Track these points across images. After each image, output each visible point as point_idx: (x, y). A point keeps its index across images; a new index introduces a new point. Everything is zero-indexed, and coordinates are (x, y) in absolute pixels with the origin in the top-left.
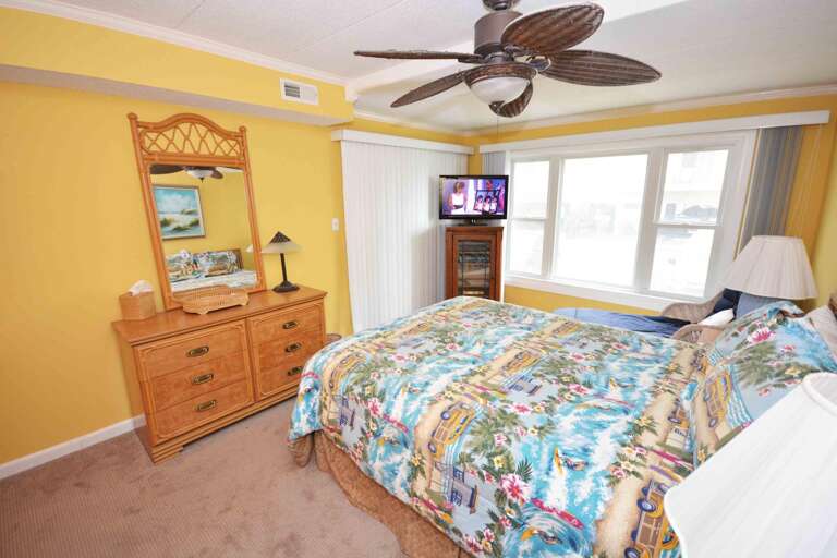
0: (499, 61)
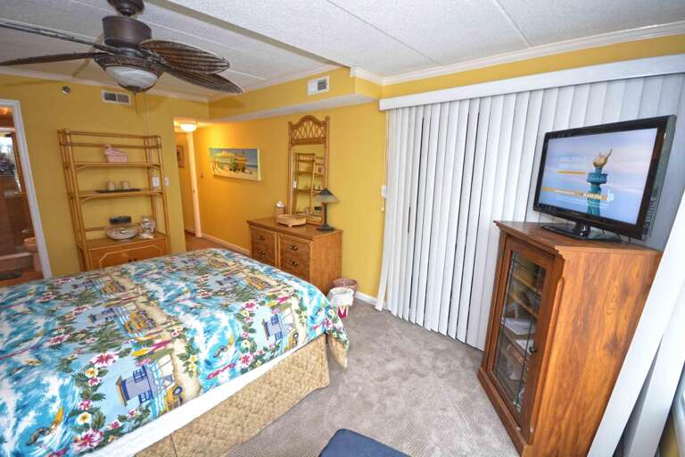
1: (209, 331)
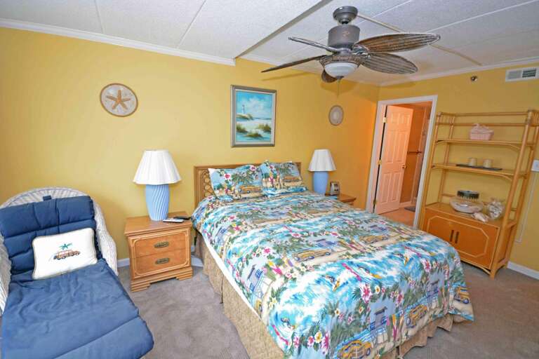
1: (296, 298)
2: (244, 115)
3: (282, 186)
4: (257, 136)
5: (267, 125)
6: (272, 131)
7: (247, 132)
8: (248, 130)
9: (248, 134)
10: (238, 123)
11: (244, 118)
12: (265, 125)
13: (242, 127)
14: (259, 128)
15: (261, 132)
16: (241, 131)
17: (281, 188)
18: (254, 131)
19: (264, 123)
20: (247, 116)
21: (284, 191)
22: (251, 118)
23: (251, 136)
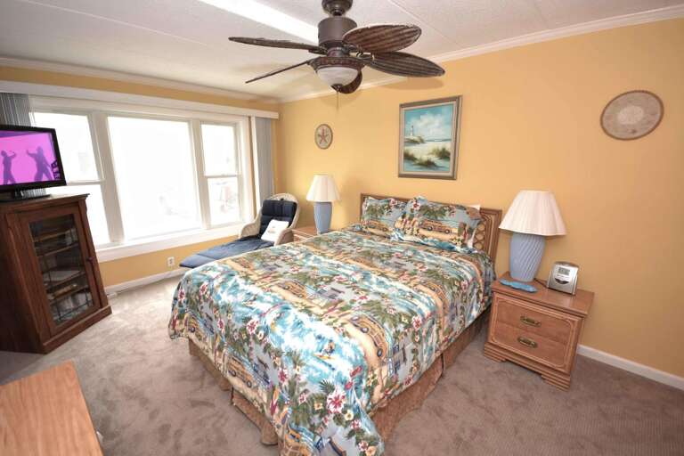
0: (338, 55)
2: (412, 137)
3: (415, 232)
4: (429, 164)
5: (444, 149)
6: (452, 157)
7: (416, 159)
8: (418, 157)
9: (417, 162)
10: (406, 148)
11: (414, 142)
12: (440, 149)
13: (411, 153)
14: (432, 154)
15: (434, 159)
16: (409, 158)
17: (412, 234)
18: (425, 158)
19: (440, 146)
20: (415, 138)
21: (418, 239)
22: (422, 141)
23: (420, 164)
